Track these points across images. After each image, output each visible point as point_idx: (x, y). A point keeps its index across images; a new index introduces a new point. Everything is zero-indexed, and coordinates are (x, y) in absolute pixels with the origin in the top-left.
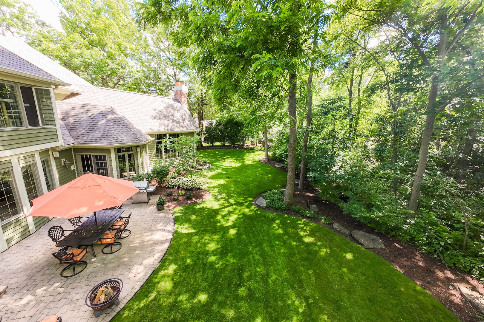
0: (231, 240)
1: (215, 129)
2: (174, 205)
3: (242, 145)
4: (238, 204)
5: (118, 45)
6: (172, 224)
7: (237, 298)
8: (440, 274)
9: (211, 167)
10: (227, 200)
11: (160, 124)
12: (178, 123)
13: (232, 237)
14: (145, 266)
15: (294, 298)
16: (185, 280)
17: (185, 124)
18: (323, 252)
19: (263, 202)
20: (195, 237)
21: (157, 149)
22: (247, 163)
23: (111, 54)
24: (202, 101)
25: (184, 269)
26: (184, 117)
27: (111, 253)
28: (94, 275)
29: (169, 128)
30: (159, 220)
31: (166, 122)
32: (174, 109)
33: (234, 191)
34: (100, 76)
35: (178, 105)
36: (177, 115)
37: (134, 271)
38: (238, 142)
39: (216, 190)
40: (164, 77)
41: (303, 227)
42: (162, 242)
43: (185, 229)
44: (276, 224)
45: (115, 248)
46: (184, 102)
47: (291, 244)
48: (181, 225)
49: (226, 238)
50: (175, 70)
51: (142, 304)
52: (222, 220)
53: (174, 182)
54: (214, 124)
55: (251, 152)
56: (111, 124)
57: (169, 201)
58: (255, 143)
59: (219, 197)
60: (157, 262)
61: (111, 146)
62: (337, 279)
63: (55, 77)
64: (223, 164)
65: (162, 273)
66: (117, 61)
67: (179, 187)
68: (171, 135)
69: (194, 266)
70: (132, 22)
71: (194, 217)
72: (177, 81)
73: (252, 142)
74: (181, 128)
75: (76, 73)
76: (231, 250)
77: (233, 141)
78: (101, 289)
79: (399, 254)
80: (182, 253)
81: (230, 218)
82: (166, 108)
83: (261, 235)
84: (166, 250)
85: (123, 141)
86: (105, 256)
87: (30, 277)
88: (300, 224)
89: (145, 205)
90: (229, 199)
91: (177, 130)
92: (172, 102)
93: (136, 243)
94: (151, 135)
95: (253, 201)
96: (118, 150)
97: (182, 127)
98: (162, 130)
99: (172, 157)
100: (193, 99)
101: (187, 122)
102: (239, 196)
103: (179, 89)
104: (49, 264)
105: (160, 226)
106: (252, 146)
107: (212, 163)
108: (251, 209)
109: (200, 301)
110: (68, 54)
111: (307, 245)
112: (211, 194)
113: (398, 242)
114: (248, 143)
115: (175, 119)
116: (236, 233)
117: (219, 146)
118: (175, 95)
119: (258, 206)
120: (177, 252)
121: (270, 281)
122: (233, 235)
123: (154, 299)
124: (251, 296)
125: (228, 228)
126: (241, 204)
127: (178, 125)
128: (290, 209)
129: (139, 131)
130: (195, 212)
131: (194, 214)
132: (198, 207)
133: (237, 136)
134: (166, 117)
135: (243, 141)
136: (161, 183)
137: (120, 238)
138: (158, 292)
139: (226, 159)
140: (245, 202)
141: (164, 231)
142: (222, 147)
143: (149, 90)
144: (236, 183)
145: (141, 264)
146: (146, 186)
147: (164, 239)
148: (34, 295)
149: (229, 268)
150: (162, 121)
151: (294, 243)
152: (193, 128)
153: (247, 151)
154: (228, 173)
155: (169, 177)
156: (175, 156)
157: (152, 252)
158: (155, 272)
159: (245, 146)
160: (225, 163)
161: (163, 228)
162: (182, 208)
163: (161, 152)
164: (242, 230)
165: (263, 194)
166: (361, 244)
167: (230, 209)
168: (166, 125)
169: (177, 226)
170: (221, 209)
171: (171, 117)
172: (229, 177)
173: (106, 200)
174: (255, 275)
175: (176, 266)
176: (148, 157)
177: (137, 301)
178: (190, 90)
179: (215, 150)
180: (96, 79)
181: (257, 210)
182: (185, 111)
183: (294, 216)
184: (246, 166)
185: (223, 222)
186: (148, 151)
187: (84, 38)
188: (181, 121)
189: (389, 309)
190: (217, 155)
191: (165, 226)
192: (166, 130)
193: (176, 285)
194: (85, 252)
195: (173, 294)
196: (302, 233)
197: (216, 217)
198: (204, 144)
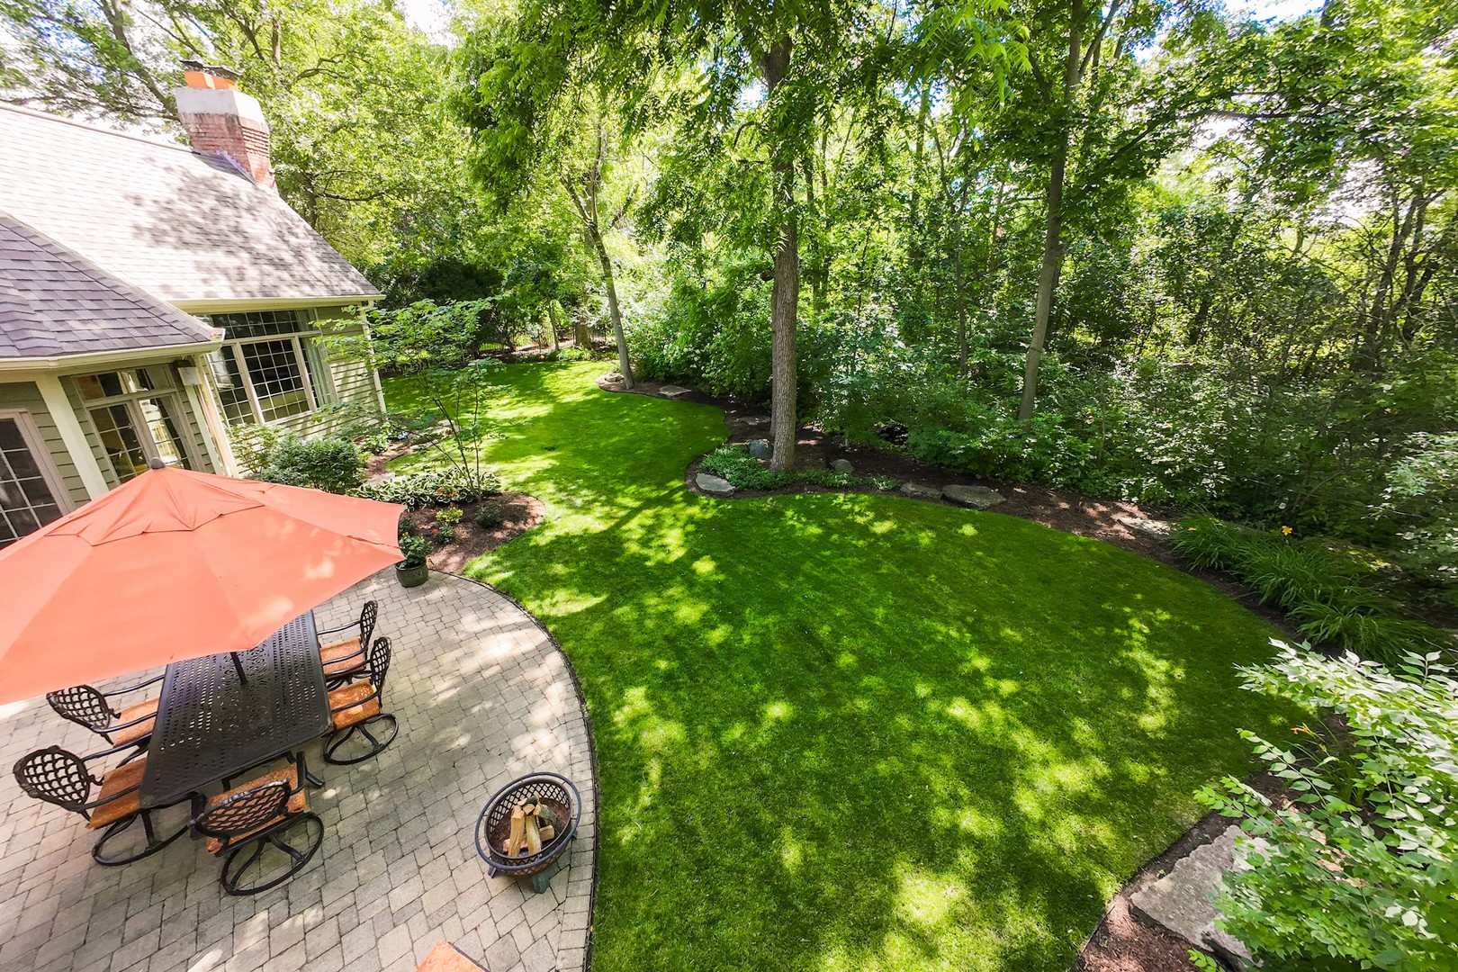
0: (719, 585)
2: (457, 558)
4: (651, 503)
6: (508, 606)
8: (1091, 511)
9: (459, 428)
10: (609, 503)
11: (199, 265)
12: (277, 263)
13: (714, 578)
14: (548, 727)
15: (943, 629)
17: (312, 269)
18: (925, 538)
19: (719, 483)
20: (617, 613)
22: (569, 399)
25: (667, 684)
26: (292, 240)
27: (378, 749)
30: (447, 610)
31: (223, 259)
32: (226, 200)
33: (605, 477)
35: (235, 183)
36: (258, 230)
39: (548, 486)
41: (852, 508)
42: (533, 656)
43: (566, 603)
44: (791, 519)
46: (260, 175)
47: (856, 546)
48: (539, 598)
49: (702, 584)
51: (645, 798)
52: (649, 552)
55: (555, 369)
59: (578, 501)
60: (574, 704)
62: (978, 571)
64: (489, 416)
65: (619, 716)
69: (689, 670)
71: (558, 569)
74: (307, 289)
76: (742, 604)
79: (1030, 501)
80: (624, 658)
81: (665, 541)
82: (187, 194)
83: (778, 552)
84: (565, 670)
88: (841, 504)
90: (610, 498)
91: (287, 295)
95: (686, 487)
97: (304, 281)
98: (225, 294)
99: (292, 408)
101: (313, 261)
102: (634, 485)
105: (470, 623)
108: (701, 505)
109: (779, 721)
111: (887, 536)
112: (543, 498)
113: (1016, 483)
116: (717, 567)
119: (711, 494)
120: (605, 659)
121: (878, 623)
122: (714, 573)
123: (665, 772)
124: (868, 662)
125: (684, 563)
126: (663, 501)
127: (283, 274)
128: (793, 482)
130: (546, 555)
131: (550, 561)
132: (539, 541)
134: (212, 239)
138: (658, 756)
140: (670, 495)
141: (501, 629)
144: (588, 455)
147: (526, 647)
149: (775, 637)
150: (203, 256)
151: (861, 542)
153: (539, 366)
156: (305, 407)
157: (525, 692)
161: (486, 624)
162: (495, 558)
166: (969, 506)
167: (642, 520)
168: (232, 273)
169: (527, 604)
170: (614, 529)
171: (236, 239)
172: (549, 445)
173: (336, 553)
175: (641, 689)
177: (619, 801)
181: (718, 503)
182: (283, 214)
183: (815, 494)
188: (287, 257)
189: (1072, 581)
191: (490, 618)
192: (246, 296)
193: (686, 723)
195: (702, 740)
196: (860, 520)
197: (622, 549)
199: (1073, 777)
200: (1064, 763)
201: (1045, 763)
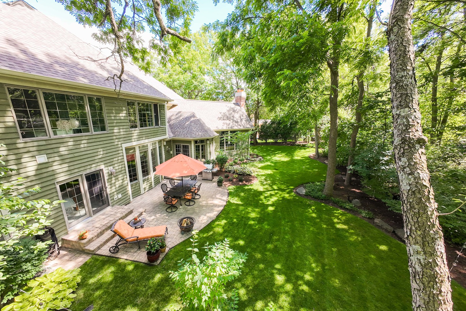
0: (268, 214)
1: (269, 127)
2: (229, 184)
3: (294, 142)
4: (280, 189)
5: (200, 68)
6: (227, 196)
7: (265, 249)
9: (262, 160)
10: (271, 186)
11: (224, 123)
12: (237, 122)
13: (270, 212)
14: (208, 217)
15: (312, 261)
16: (231, 230)
17: (242, 123)
18: (354, 238)
19: (303, 191)
20: (241, 207)
21: (221, 143)
22: (296, 158)
23: (195, 75)
24: (258, 103)
25: (231, 224)
26: (242, 117)
27: (189, 205)
28: (181, 214)
29: (230, 126)
30: (218, 192)
31: (228, 122)
32: (234, 111)
33: (278, 180)
34: (188, 91)
35: (238, 107)
36: (237, 116)
37: (201, 218)
38: (290, 139)
39: (264, 177)
40: (228, 87)
41: (338, 216)
42: (219, 206)
43: (235, 201)
44: (311, 209)
45: (192, 203)
46: (242, 105)
47: (322, 226)
48: (232, 198)
49: (265, 212)
50: (237, 79)
51: (205, 236)
52: (264, 200)
53: (230, 168)
54: (268, 123)
55: (302, 149)
56: (193, 124)
57: (226, 181)
58: (308, 141)
59: (265, 183)
60: (215, 217)
61: (192, 138)
63: (167, 97)
64: (273, 158)
65: (217, 223)
66: (198, 80)
67: (234, 172)
68: (231, 132)
69: (238, 224)
70: (209, 49)
71: (242, 194)
72: (238, 89)
73: (304, 139)
74: (239, 127)
75: (174, 91)
76: (267, 220)
77: (285, 139)
78: (184, 220)
80: (231, 215)
81: (271, 199)
82: (228, 111)
83: (295, 215)
84: (221, 211)
85: (199, 135)
86: (186, 207)
87: (154, 208)
88: (336, 213)
89: (210, 181)
90: (272, 185)
91: (236, 128)
92: (233, 106)
93: (204, 203)
94: (217, 132)
95: (293, 189)
96: (196, 142)
97: (240, 125)
98: (225, 128)
99: (231, 149)
100: (250, 102)
101: (244, 121)
102: (281, 184)
103: (240, 95)
104: (161, 204)
105: (218, 196)
106: (304, 144)
107: (263, 157)
108: (291, 195)
109: (239, 244)
110: (171, 80)
111: (338, 230)
112: (259, 180)
114: (300, 140)
115: (235, 119)
116: (274, 210)
117: (272, 143)
118: (236, 100)
119: (297, 193)
120: (228, 213)
121: (294, 246)
122: (271, 211)
123: (212, 235)
124: (276, 250)
125: (268, 206)
126: (283, 190)
127: (237, 124)
128: (328, 200)
129: (209, 129)
130: (244, 191)
131: (243, 192)
132: (246, 188)
133: (290, 134)
134: (228, 118)
135: (295, 139)
136: (221, 168)
137: (194, 199)
138: (214, 232)
139: (277, 154)
140: (287, 189)
141: (221, 199)
142: (276, 143)
143: (218, 98)
144: (282, 173)
145: (205, 215)
146: (211, 168)
147: (221, 204)
148: (155, 216)
149: (263, 231)
150: (225, 121)
151: (325, 226)
152: (248, 126)
153: (298, 148)
154: (276, 166)
155: (227, 164)
156: (233, 149)
157: (212, 210)
158: (213, 221)
159: (298, 143)
160: (275, 157)
161: (220, 197)
162: (235, 187)
163: (223, 145)
164: (279, 209)
165: (305, 185)
167: (273, 193)
168: (228, 124)
169: (229, 198)
170: (264, 192)
171: (232, 118)
172: (277, 168)
173: (188, 171)
174: (283, 239)
175: (226, 221)
176: (214, 148)
177: (202, 233)
178: (248, 94)
179: (268, 146)
180: (185, 93)
181: (296, 196)
182: (243, 112)
183: (331, 206)
184: (294, 161)
185: (265, 202)
186: (214, 144)
187: (181, 67)
188: (239, 121)
190: (270, 150)
191: (222, 197)
192: (228, 128)
193: (225, 231)
194: (177, 201)
195: (223, 236)
196: (336, 220)
197: (259, 196)
198: (259, 141)
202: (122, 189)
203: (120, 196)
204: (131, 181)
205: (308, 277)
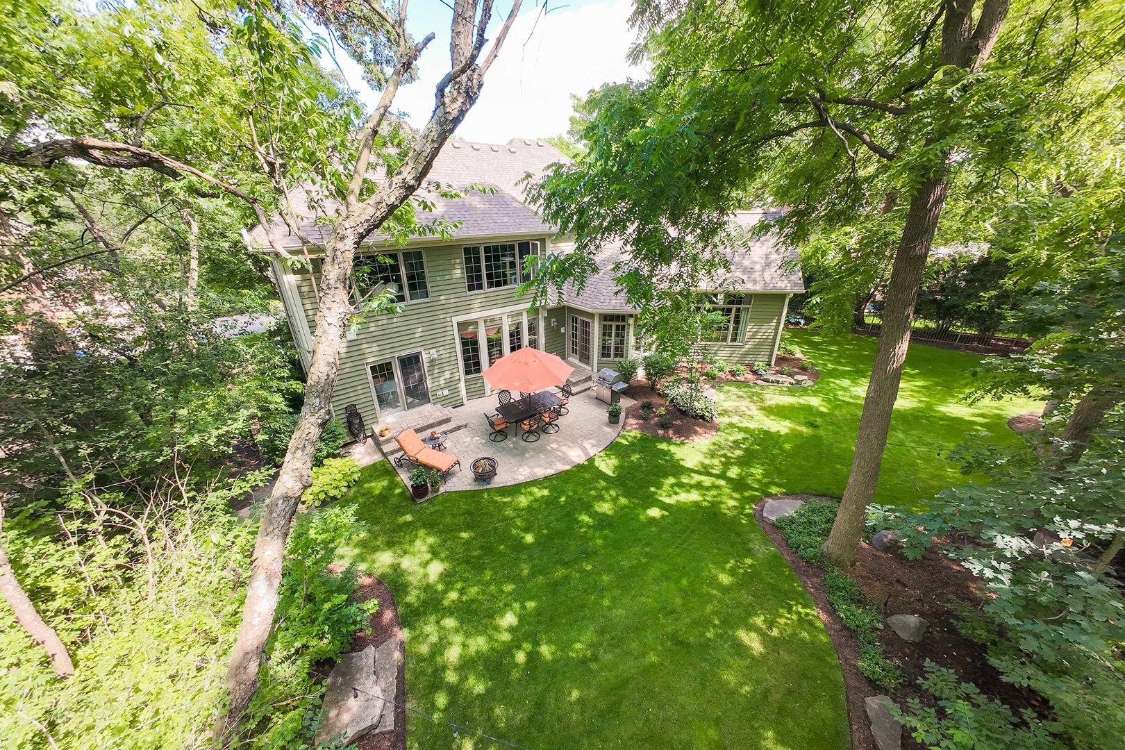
2: (636, 427)
6: (601, 449)
9: (806, 384)
10: (726, 465)
13: (645, 518)
14: (532, 472)
16: (538, 510)
20: (601, 481)
25: (549, 502)
26: (773, 256)
27: (526, 440)
28: (501, 450)
30: (595, 435)
36: (757, 253)
37: (521, 467)
39: (739, 436)
41: (780, 617)
42: (567, 462)
43: (606, 464)
44: (737, 562)
48: (608, 455)
51: (496, 498)
52: (667, 488)
53: (670, 389)
59: (723, 451)
60: (542, 477)
61: (597, 310)
65: (534, 489)
69: (560, 507)
71: (635, 457)
76: (614, 529)
80: (568, 488)
81: (682, 494)
84: (560, 471)
85: (610, 305)
86: (521, 441)
88: (789, 608)
91: (736, 288)
93: (550, 446)
96: (605, 318)
97: (754, 281)
101: (773, 269)
105: (588, 443)
108: (742, 506)
109: (523, 538)
112: (718, 438)
116: (655, 519)
120: (567, 481)
122: (650, 517)
123: (504, 503)
125: (657, 504)
126: (741, 488)
128: (819, 568)
130: (648, 450)
131: (643, 453)
132: (662, 446)
136: (655, 382)
137: (544, 431)
138: (513, 501)
140: (755, 489)
141: (585, 451)
144: (811, 443)
145: (531, 468)
147: (574, 459)
156: (725, 340)
158: (531, 483)
161: (587, 446)
162: (639, 437)
167: (709, 481)
169: (603, 453)
170: (692, 471)
175: (548, 494)
177: (497, 493)
181: (747, 515)
185: (663, 493)
191: (593, 446)
193: (528, 508)
195: (518, 513)
197: (666, 477)
199: (453, 654)
200: (461, 656)
201: (464, 645)
202: (452, 384)
203: (446, 392)
204: (467, 373)
205: (546, 650)
